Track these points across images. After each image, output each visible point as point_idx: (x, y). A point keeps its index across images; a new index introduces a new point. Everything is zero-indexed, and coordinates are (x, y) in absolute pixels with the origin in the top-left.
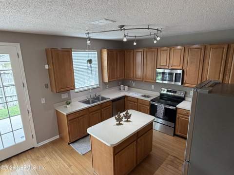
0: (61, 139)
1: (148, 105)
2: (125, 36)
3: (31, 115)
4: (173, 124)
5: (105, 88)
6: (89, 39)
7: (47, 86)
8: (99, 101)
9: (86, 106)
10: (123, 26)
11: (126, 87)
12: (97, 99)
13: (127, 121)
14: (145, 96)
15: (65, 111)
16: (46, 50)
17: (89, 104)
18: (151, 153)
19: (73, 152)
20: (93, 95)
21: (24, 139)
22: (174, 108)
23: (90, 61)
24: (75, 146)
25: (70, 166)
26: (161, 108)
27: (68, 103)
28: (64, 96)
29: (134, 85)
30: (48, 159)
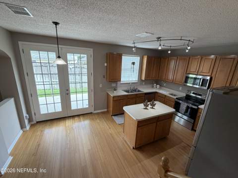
0: (108, 112)
1: (173, 102)
2: (160, 45)
3: (93, 93)
4: (193, 120)
5: (141, 84)
6: (135, 47)
7: (104, 77)
8: (136, 92)
9: (126, 93)
10: (160, 38)
11: (158, 86)
12: (135, 91)
13: (152, 108)
14: (172, 94)
15: (112, 94)
16: (107, 54)
17: (129, 92)
18: (168, 136)
19: (113, 121)
20: (132, 88)
21: (88, 106)
22: (196, 107)
23: (133, 63)
24: (115, 118)
25: (110, 128)
26: (184, 106)
27: (115, 90)
28: (114, 85)
29: (165, 85)
30: (98, 121)
